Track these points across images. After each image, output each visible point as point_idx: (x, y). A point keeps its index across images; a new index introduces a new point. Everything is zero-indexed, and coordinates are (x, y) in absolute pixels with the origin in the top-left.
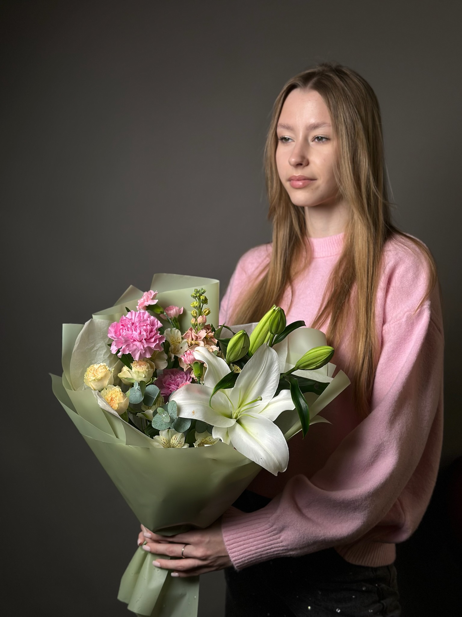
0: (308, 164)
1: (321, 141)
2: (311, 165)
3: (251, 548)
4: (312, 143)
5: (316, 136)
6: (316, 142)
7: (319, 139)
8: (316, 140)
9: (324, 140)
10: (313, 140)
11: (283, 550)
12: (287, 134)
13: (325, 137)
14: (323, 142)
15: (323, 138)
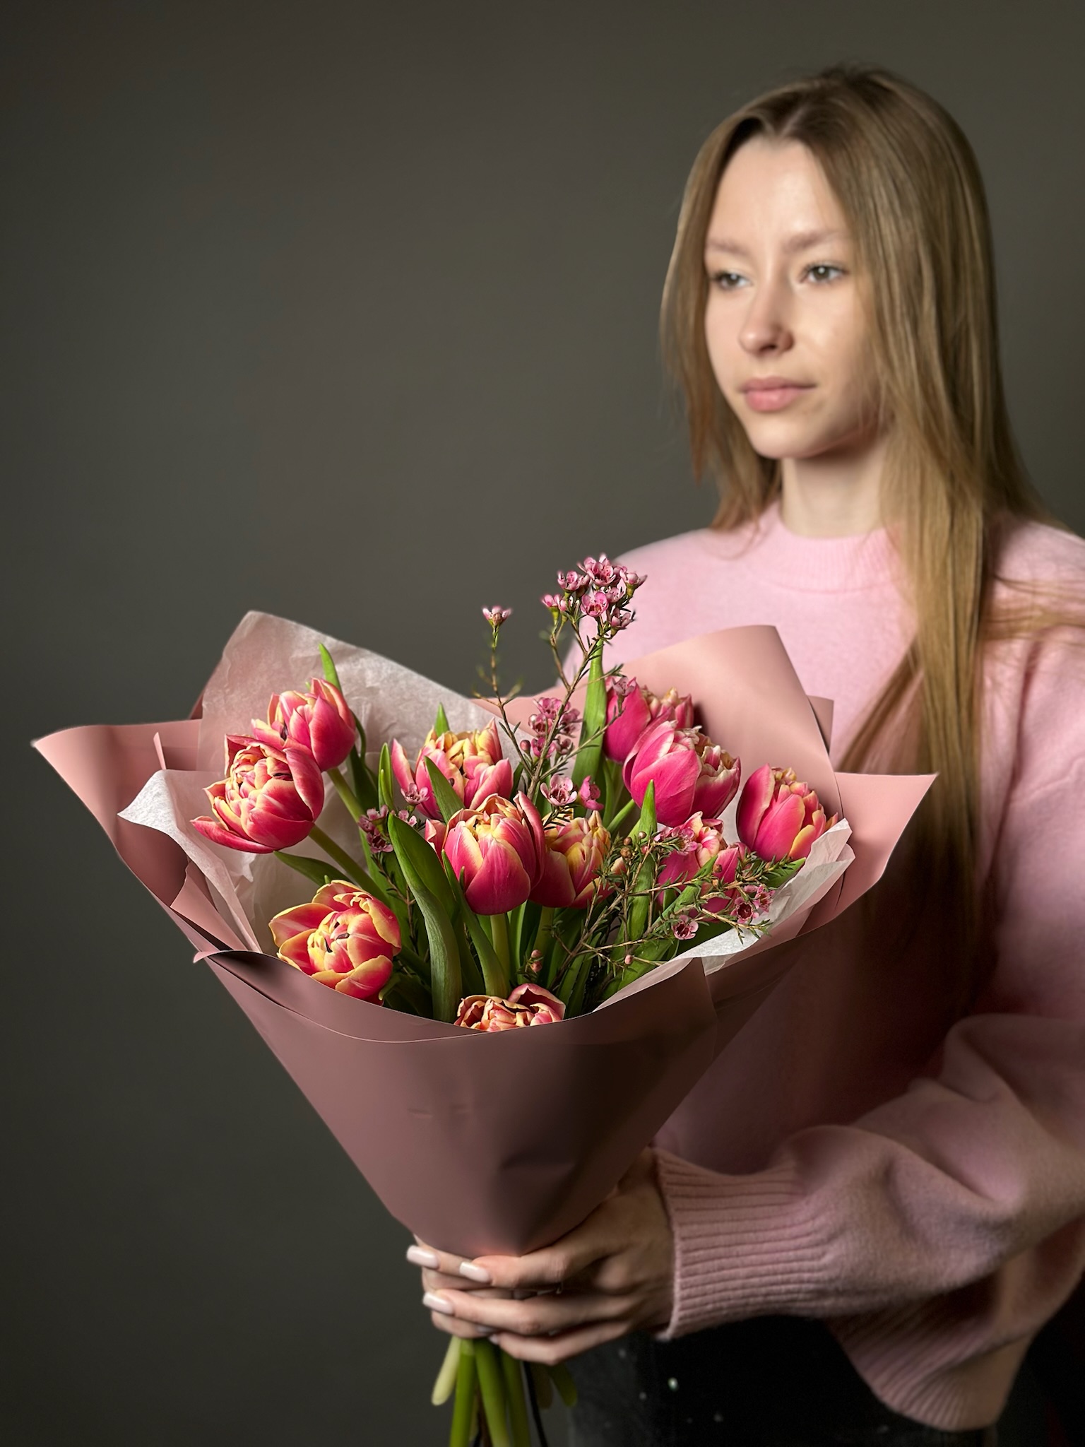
0: (790, 344)
1: (824, 281)
2: (800, 347)
4: (798, 287)
5: (812, 267)
6: (811, 284)
7: (819, 272)
8: (812, 278)
9: (833, 274)
10: (803, 279)
12: (732, 265)
13: (835, 265)
14: (830, 283)
15: (827, 269)
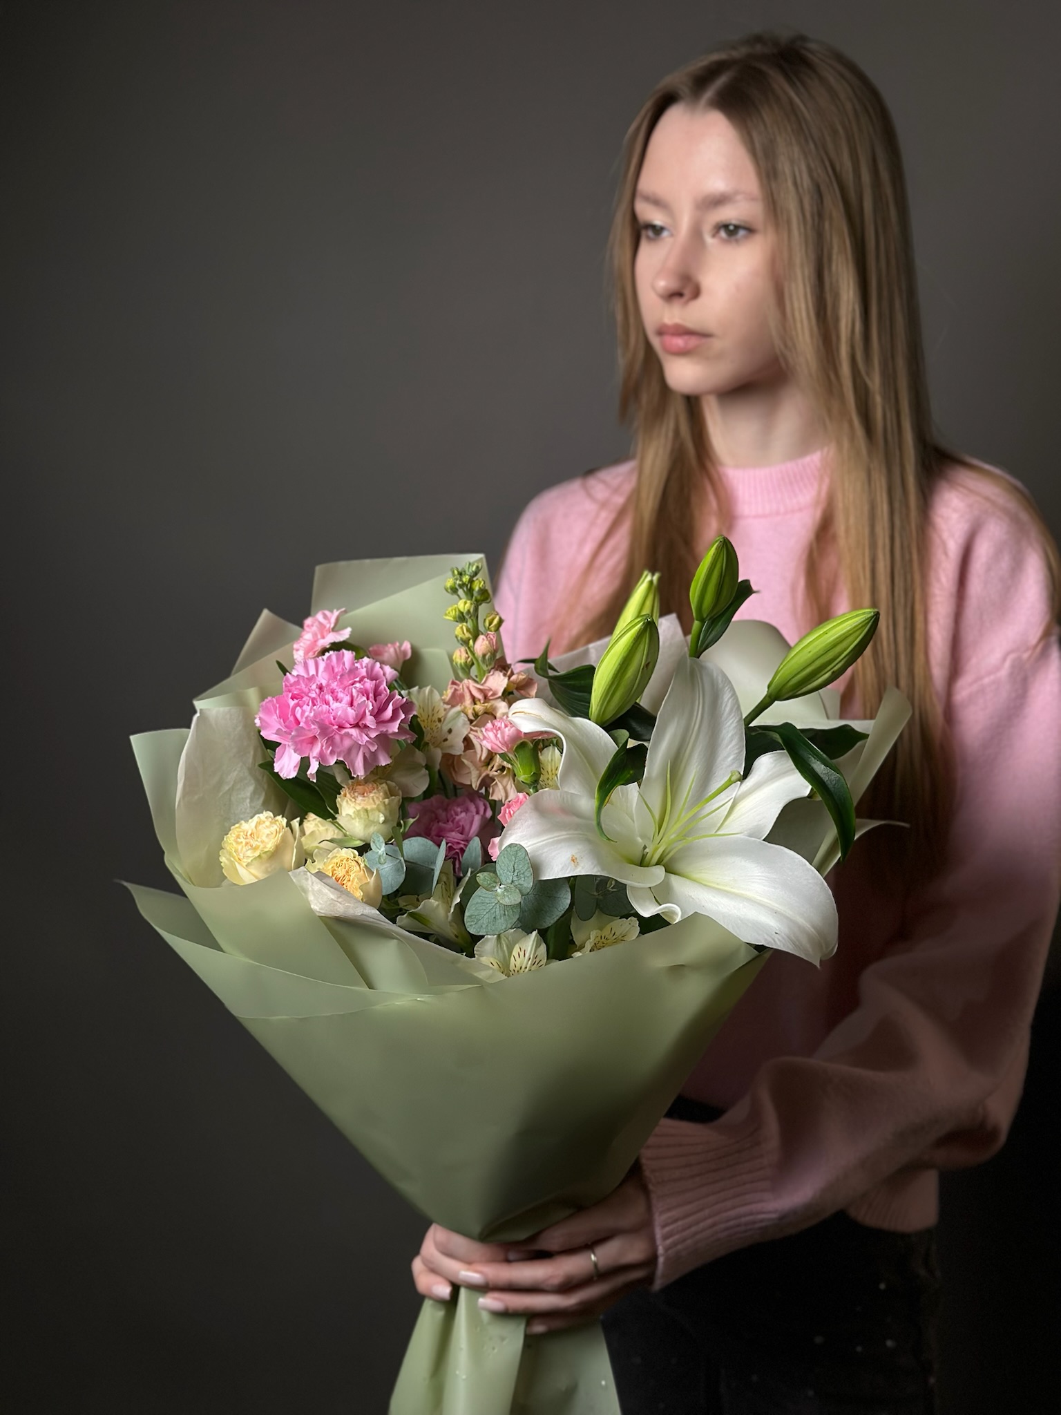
0: (696, 293)
1: (733, 238)
2: (705, 298)
4: (711, 240)
5: (722, 225)
6: (723, 238)
7: (731, 230)
8: (723, 234)
9: (742, 233)
10: (715, 235)
12: (658, 219)
13: (742, 224)
14: (737, 241)
15: (737, 227)
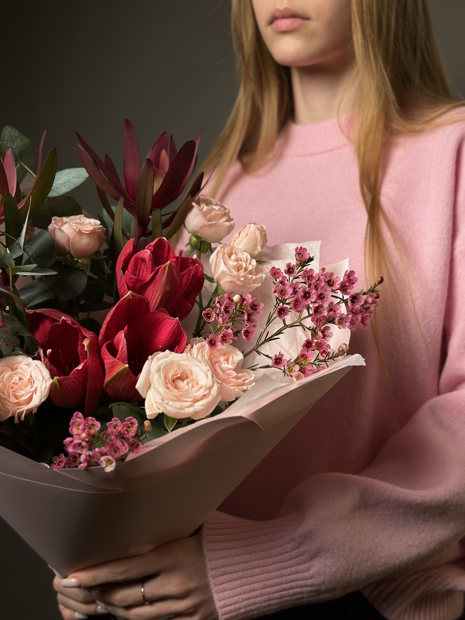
3: (254, 585)
11: (311, 592)
